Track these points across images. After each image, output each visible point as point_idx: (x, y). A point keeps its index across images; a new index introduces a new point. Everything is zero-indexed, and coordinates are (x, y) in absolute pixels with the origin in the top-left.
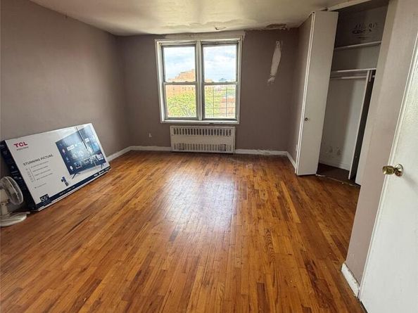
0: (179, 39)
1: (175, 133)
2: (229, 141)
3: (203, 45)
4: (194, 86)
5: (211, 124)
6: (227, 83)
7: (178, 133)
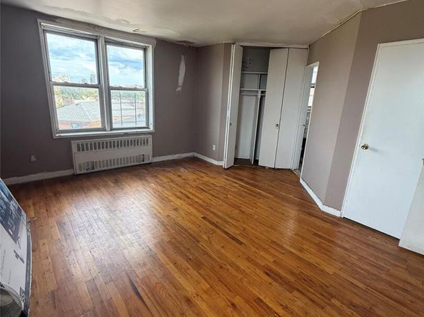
0: (73, 27)
1: (79, 150)
2: (147, 150)
3: (107, 42)
4: (97, 89)
5: (126, 134)
6: (135, 89)
7: (83, 150)
